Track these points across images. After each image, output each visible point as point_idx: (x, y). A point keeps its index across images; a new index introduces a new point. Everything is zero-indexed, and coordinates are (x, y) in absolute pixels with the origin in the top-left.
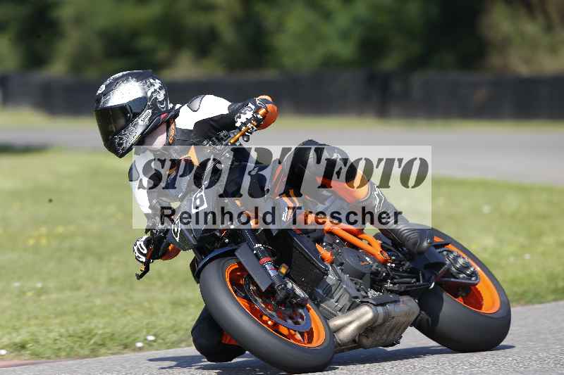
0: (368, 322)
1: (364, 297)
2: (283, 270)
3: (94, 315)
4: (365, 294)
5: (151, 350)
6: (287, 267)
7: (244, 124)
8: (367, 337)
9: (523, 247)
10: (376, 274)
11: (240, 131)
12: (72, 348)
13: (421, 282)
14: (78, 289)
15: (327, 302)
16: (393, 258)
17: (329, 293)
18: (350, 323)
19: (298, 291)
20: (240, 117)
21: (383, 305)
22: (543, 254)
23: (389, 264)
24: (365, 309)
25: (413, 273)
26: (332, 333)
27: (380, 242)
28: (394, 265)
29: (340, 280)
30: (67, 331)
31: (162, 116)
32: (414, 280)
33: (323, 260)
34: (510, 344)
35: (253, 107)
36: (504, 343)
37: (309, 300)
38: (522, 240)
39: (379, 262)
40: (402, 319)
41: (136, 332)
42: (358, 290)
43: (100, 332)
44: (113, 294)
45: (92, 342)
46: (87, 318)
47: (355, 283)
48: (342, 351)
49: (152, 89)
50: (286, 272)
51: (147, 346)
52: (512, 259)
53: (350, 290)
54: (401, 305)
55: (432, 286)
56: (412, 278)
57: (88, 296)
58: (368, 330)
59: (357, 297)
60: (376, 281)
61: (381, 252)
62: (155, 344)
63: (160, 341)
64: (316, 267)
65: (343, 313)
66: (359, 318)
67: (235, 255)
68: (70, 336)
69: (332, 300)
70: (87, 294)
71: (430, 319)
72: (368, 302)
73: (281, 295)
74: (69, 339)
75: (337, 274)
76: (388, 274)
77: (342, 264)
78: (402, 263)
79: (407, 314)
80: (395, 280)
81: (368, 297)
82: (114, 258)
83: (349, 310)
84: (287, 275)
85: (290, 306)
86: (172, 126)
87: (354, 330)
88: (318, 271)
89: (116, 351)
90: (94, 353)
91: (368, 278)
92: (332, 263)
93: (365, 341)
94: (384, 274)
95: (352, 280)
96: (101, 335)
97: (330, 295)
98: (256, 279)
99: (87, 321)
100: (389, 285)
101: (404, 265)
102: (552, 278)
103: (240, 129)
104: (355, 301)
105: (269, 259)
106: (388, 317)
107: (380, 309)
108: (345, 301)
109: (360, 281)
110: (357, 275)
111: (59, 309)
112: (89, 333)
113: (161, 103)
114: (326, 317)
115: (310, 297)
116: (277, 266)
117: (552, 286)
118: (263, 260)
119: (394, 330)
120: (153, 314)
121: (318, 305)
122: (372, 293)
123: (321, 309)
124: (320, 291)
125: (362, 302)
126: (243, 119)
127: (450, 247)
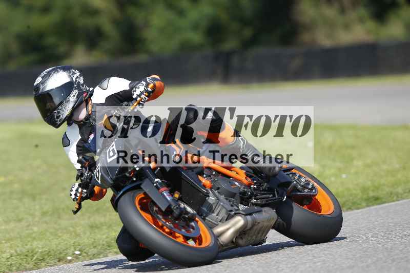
0: (241, 228)
1: (237, 210)
2: (177, 195)
3: (34, 238)
4: (236, 208)
5: (78, 261)
6: (179, 193)
7: (139, 96)
8: (242, 239)
9: (340, 169)
10: (244, 193)
11: (137, 101)
12: (20, 264)
13: (277, 196)
14: (20, 220)
15: (210, 216)
16: (255, 181)
17: (211, 210)
18: (228, 229)
19: (189, 209)
20: (135, 91)
21: (250, 214)
22: (356, 173)
23: (252, 186)
24: (238, 218)
25: (270, 190)
26: (217, 237)
27: (245, 171)
28: (255, 186)
29: (218, 199)
30: (16, 252)
31: (84, 95)
32: (271, 195)
33: (204, 186)
34: (343, 236)
35: (144, 83)
36: (339, 236)
37: (197, 216)
38: (338, 164)
39: (245, 185)
40: (265, 224)
41: (67, 249)
42: (232, 206)
43: (40, 251)
44: (46, 223)
45: (35, 258)
46: (29, 241)
47: (230, 201)
48: (225, 250)
49: (75, 76)
50: (179, 197)
51: (74, 259)
52: (333, 179)
53: (226, 206)
54: (264, 213)
55: (285, 199)
56: (270, 194)
57: (28, 226)
58: (242, 233)
59: (231, 211)
60: (244, 198)
61: (246, 178)
62: (80, 256)
63: (84, 254)
64: (201, 192)
65: (223, 223)
66: (234, 225)
67: (141, 188)
68: (18, 255)
69: (213, 214)
70: (26, 224)
71: (285, 224)
72: (239, 213)
73: (176, 212)
74: (18, 257)
75: (215, 195)
76: (252, 194)
77: (218, 189)
78: (262, 184)
79: (269, 220)
80: (258, 197)
81: (239, 210)
82: (44, 197)
83: (226, 220)
84: (180, 199)
85: (184, 220)
86: (90, 103)
87: (231, 234)
88: (201, 194)
89: (53, 263)
90: (37, 266)
91: (238, 196)
92: (211, 188)
93: (241, 242)
94: (249, 193)
95: (227, 199)
96: (41, 252)
97: (212, 211)
98: (157, 203)
99: (29, 244)
100: (254, 201)
101: (263, 185)
102: (364, 190)
103: (136, 99)
104: (230, 214)
105: (166, 188)
106: (254, 223)
107: (249, 217)
108: (223, 214)
109: (233, 199)
110: (230, 195)
111: (7, 236)
112: (32, 252)
113: (82, 85)
114: (211, 227)
115: (198, 214)
116: (172, 193)
117: (365, 196)
118: (162, 189)
119: (261, 232)
120: (78, 235)
121: (204, 219)
122: (241, 207)
123: (206, 221)
124: (205, 209)
125: (235, 214)
126: (138, 92)
127: (294, 171)
